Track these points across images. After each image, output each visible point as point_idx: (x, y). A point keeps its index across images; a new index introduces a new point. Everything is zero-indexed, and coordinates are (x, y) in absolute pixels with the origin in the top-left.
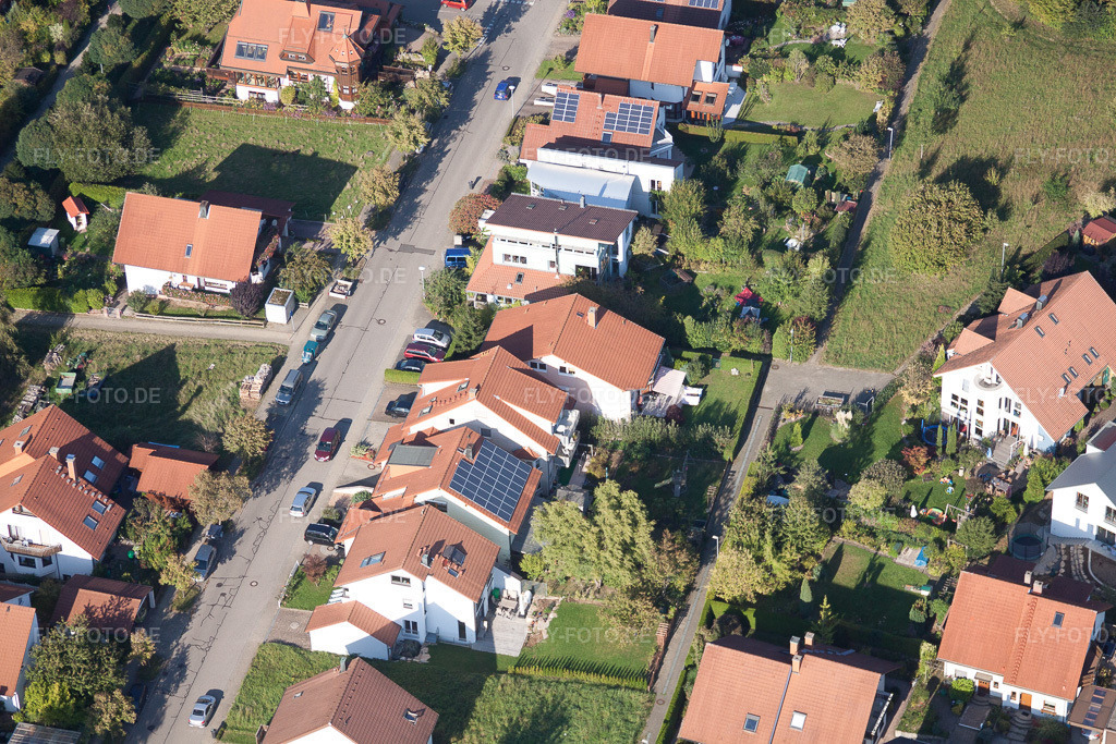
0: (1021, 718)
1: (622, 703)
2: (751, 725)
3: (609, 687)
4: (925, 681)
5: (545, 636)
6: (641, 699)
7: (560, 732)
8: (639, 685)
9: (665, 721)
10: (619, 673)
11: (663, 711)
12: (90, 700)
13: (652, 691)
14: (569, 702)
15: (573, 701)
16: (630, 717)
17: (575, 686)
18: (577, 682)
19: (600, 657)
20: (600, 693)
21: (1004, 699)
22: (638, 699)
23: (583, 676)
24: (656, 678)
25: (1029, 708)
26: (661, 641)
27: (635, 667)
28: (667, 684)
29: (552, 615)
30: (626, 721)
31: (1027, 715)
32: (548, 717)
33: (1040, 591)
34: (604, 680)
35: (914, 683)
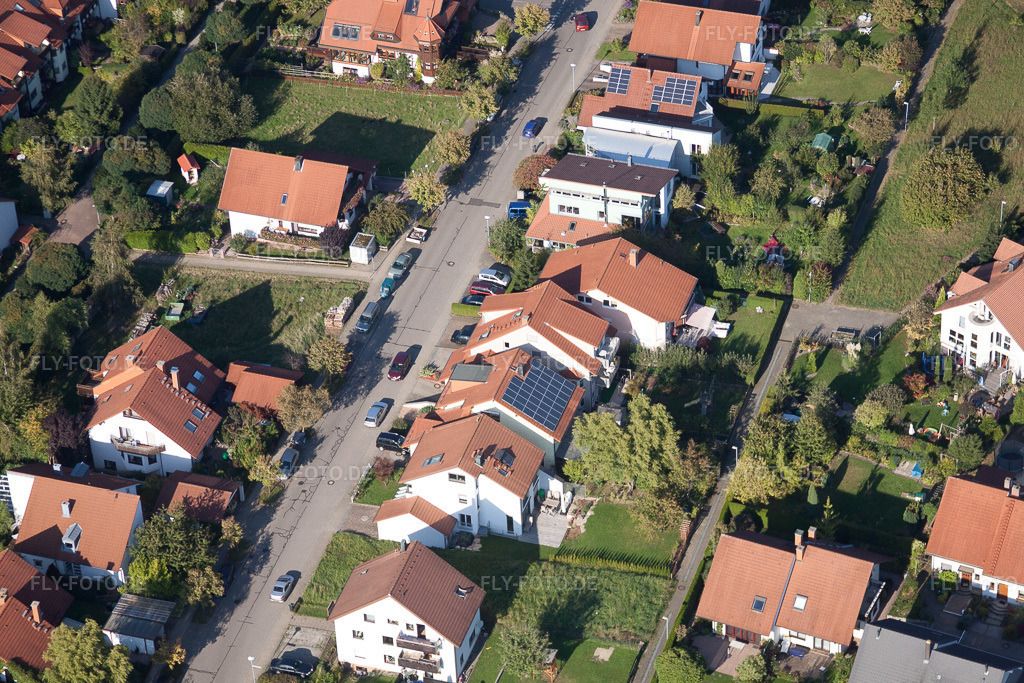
0: (998, 607)
1: (648, 588)
2: (759, 605)
3: (637, 574)
4: (915, 574)
5: (583, 530)
6: (664, 585)
7: (592, 611)
8: (662, 573)
9: (685, 603)
10: (647, 563)
11: (682, 596)
12: (185, 575)
13: (675, 578)
14: (601, 586)
15: (605, 585)
16: (654, 600)
17: (607, 572)
18: (609, 569)
19: (629, 548)
20: (629, 579)
21: (984, 589)
22: (662, 585)
23: (614, 564)
24: (679, 567)
25: (1006, 598)
26: (684, 536)
27: (660, 557)
28: (688, 573)
29: (589, 513)
30: (651, 603)
31: (1004, 603)
32: (583, 598)
33: (1017, 495)
34: (632, 568)
35: (905, 576)
